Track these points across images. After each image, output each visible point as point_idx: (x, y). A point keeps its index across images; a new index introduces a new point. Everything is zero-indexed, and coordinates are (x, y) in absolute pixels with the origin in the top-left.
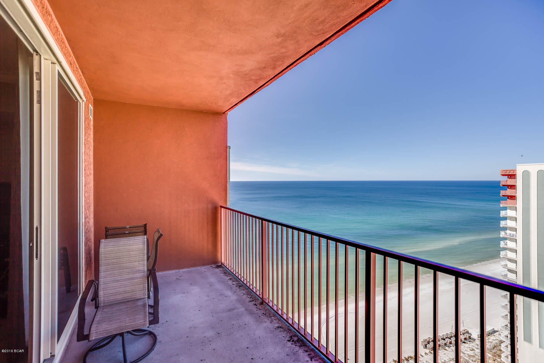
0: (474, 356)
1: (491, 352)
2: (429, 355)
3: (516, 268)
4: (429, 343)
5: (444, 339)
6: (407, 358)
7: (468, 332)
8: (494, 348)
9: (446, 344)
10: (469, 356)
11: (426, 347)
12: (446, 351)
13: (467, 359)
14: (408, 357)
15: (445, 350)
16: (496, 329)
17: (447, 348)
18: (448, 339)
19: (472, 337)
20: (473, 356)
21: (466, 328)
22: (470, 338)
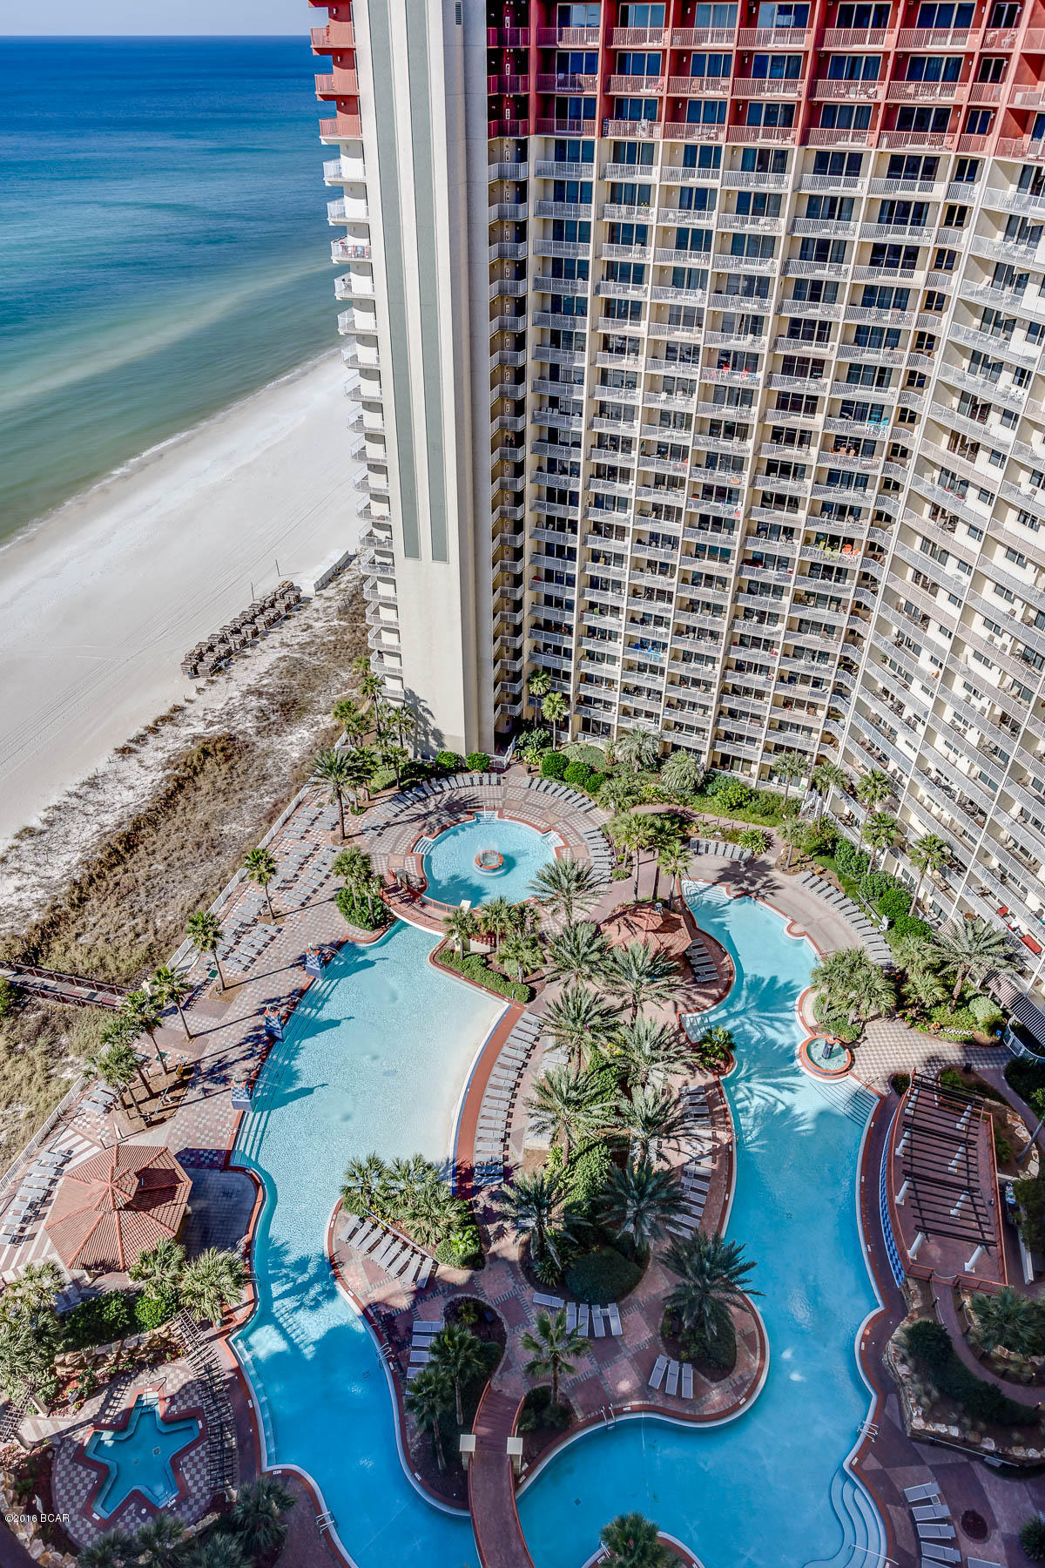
0: (313, 642)
1: (346, 613)
2: (207, 692)
3: (378, 359)
4: (202, 660)
5: (238, 631)
6: (152, 725)
7: (291, 588)
8: (351, 602)
9: (244, 643)
10: (302, 646)
11: (196, 672)
12: (247, 661)
13: (298, 656)
14: (156, 723)
15: (246, 657)
16: (352, 553)
17: (248, 651)
18: (247, 626)
19: (302, 595)
20: (308, 643)
21: (285, 579)
22: (298, 599)
